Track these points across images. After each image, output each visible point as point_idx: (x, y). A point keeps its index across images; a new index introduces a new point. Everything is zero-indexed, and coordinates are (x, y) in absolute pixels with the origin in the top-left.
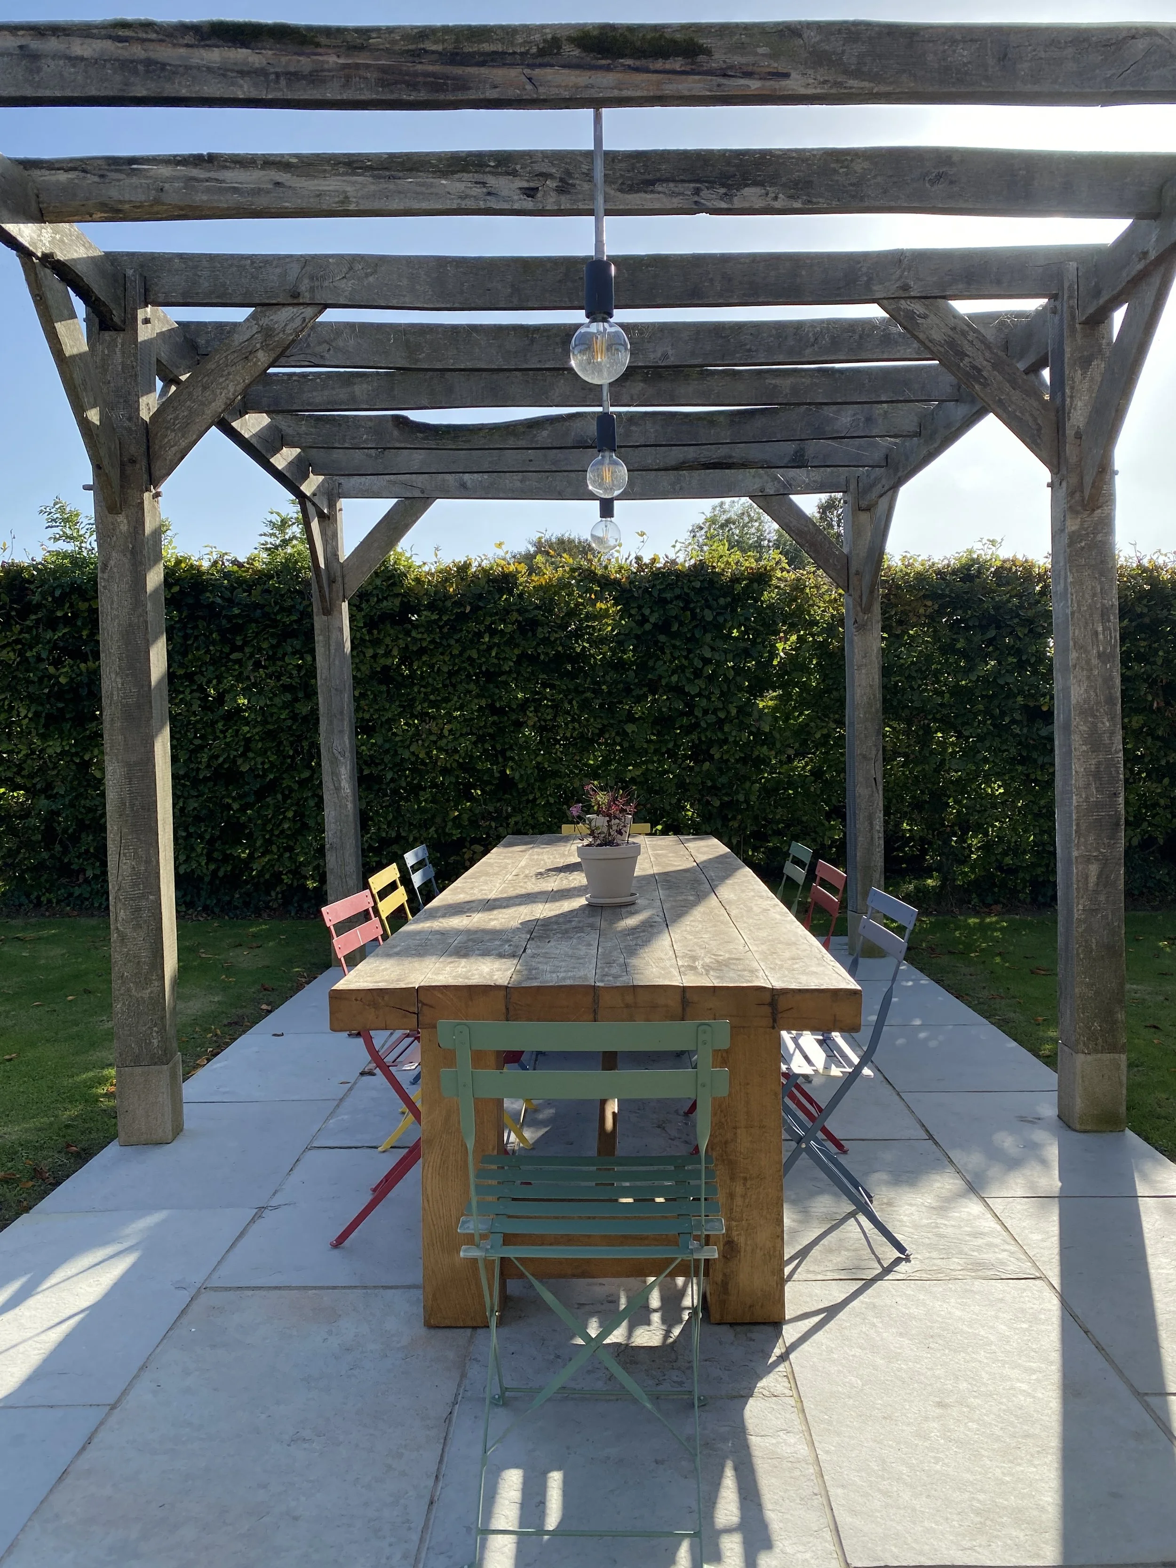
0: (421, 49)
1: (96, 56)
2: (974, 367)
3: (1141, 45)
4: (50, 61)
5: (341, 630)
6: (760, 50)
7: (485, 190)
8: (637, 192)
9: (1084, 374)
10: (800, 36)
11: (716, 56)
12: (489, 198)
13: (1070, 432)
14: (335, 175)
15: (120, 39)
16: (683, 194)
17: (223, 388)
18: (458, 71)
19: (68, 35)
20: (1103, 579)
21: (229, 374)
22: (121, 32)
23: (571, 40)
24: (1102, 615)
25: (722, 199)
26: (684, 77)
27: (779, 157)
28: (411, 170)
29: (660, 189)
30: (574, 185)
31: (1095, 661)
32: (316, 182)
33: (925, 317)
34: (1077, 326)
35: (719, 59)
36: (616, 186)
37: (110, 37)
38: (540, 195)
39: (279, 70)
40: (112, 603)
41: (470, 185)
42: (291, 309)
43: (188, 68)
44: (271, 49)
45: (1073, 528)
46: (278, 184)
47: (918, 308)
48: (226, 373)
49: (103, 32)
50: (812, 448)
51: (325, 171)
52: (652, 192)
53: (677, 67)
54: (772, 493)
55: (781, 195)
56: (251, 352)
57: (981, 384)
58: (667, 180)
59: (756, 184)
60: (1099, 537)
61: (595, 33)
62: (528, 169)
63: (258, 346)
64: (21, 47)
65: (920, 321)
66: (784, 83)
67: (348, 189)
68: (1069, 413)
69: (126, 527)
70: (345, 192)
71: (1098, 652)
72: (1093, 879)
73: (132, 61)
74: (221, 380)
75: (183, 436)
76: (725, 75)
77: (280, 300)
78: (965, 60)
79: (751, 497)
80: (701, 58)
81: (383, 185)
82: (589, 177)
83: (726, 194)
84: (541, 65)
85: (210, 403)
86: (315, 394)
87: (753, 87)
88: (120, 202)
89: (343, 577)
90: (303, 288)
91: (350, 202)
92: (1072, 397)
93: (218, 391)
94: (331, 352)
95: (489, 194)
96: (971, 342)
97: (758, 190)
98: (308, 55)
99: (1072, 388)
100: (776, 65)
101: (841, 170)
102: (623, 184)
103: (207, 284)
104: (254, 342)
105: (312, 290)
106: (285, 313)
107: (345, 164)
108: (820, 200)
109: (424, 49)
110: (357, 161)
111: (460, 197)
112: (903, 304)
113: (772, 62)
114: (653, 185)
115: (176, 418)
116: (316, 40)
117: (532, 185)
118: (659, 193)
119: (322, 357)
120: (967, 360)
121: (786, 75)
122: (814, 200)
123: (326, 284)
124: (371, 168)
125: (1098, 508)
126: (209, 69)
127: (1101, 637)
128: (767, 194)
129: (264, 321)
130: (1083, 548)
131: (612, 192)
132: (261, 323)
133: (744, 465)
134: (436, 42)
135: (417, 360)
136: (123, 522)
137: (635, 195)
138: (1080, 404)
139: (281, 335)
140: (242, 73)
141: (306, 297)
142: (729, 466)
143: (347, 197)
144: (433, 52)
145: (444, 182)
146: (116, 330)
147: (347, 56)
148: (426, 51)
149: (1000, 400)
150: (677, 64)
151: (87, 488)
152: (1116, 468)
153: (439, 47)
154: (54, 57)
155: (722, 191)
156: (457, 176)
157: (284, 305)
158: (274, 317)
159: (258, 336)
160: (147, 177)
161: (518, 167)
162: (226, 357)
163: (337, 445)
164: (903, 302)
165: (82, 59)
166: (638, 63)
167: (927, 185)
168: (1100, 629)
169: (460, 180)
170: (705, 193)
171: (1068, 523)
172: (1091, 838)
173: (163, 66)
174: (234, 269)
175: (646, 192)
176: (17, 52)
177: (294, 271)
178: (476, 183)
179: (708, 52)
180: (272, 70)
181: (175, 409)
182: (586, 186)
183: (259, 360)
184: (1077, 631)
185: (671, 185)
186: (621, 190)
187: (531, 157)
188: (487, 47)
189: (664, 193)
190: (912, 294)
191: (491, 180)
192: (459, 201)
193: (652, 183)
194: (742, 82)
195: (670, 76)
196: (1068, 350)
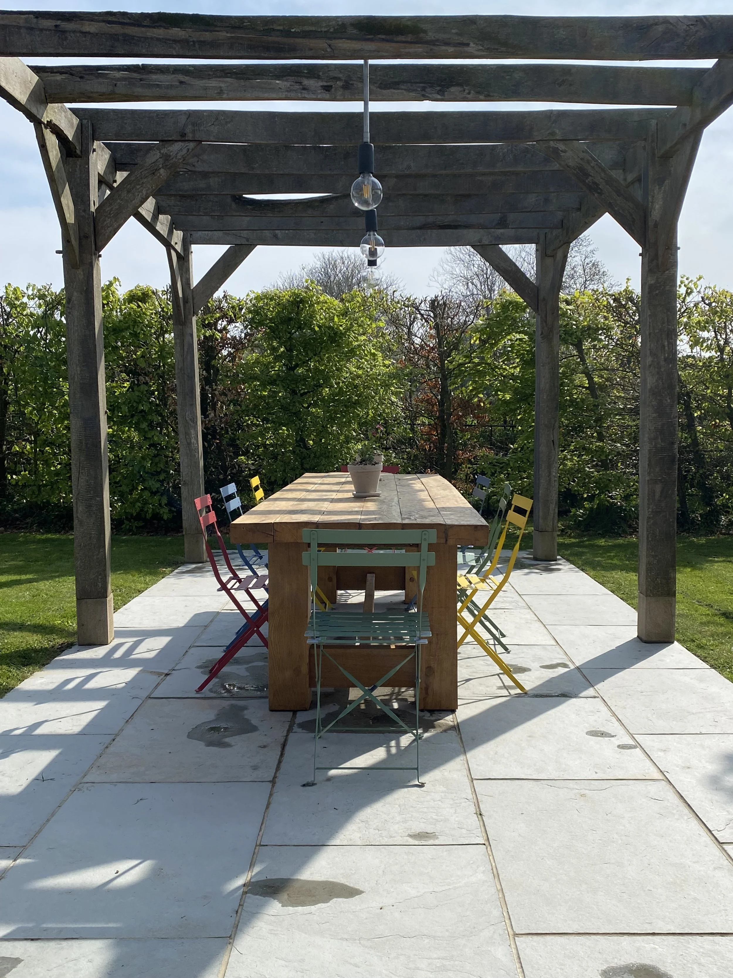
0: (271, 29)
1: (97, 31)
2: (595, 183)
3: (660, 28)
4: (72, 35)
5: (192, 335)
6: (453, 31)
7: (301, 87)
8: (389, 89)
9: (660, 188)
10: (475, 24)
11: (430, 34)
12: (303, 91)
13: (651, 224)
14: (215, 77)
15: (109, 22)
16: (416, 90)
17: (139, 192)
18: (291, 41)
19: (82, 20)
20: (669, 313)
21: (143, 183)
22: (110, 19)
23: (352, 25)
24: (668, 335)
25: (438, 93)
26: (413, 45)
27: (471, 69)
28: (259, 74)
29: (403, 87)
30: (352, 84)
31: (662, 363)
32: (204, 81)
33: (565, 152)
34: (657, 159)
35: (431, 36)
36: (377, 85)
37: (104, 21)
38: (333, 90)
39: (195, 39)
40: (74, 323)
41: (293, 84)
42: (180, 143)
43: (146, 38)
44: (190, 28)
45: (652, 282)
46: (181, 82)
47: (561, 146)
48: (141, 183)
49: (101, 18)
50: (511, 217)
51: (209, 75)
52: (398, 89)
53: (409, 39)
54: (487, 243)
55: (472, 92)
56: (156, 170)
57: (599, 193)
58: (406, 82)
59: (458, 85)
60: (667, 288)
61: (365, 21)
62: (326, 75)
63: (161, 166)
64: (56, 26)
65: (562, 154)
66: (466, 49)
67: (223, 85)
68: (651, 212)
69: (82, 277)
70: (221, 87)
71: (665, 357)
72: (658, 495)
73: (116, 35)
74: (138, 187)
75: (115, 221)
76: (434, 45)
77: (174, 138)
78: (564, 37)
79: (473, 246)
80: (422, 35)
81: (242, 83)
82: (361, 79)
83: (440, 90)
84: (335, 38)
85: (132, 201)
86: (184, 183)
87: (449, 51)
88: (92, 92)
89: (193, 299)
90: (188, 131)
91: (224, 93)
92: (652, 202)
93: (136, 194)
94: (199, 162)
95: (304, 89)
96: (593, 167)
97: (460, 89)
98: (211, 31)
99: (653, 197)
100: (462, 39)
101: (508, 77)
102: (381, 83)
103: (130, 128)
104: (158, 164)
105: (193, 132)
106: (177, 146)
107: (221, 71)
108: (496, 94)
109: (273, 28)
110: (228, 69)
111: (287, 91)
112: (552, 144)
113: (460, 37)
114: (399, 85)
115: (111, 210)
116: (215, 23)
117: (329, 84)
118: (402, 89)
119: (194, 166)
120: (590, 178)
121: (468, 45)
122: (491, 94)
123: (202, 128)
124: (236, 73)
125: (667, 270)
126: (158, 39)
127: (667, 348)
128: (464, 90)
129: (164, 151)
130: (657, 295)
131: (375, 89)
132: (162, 152)
133: (467, 226)
134: (280, 25)
135: (253, 169)
136: (80, 274)
137: (388, 91)
138: (657, 206)
139: (174, 160)
140: (175, 41)
141: (190, 136)
142: (456, 227)
143: (221, 90)
144: (278, 30)
145: (278, 82)
146: (76, 157)
147: (231, 33)
148: (274, 30)
149: (610, 203)
150: (409, 38)
151: (58, 252)
152: (678, 246)
153: (281, 28)
154: (74, 32)
155: (438, 88)
156: (285, 78)
157: (176, 141)
158: (171, 148)
159: (161, 160)
160: (107, 78)
161: (321, 74)
162: (141, 173)
163: (194, 213)
164: (551, 142)
165: (89, 33)
166: (388, 37)
167: (557, 86)
168: (666, 343)
169: (287, 80)
170: (428, 90)
171: (649, 279)
172: (657, 469)
173: (133, 37)
174: (147, 119)
175: (394, 89)
176: (54, 28)
177: (183, 120)
178: (296, 83)
179: (425, 32)
180: (191, 40)
181: (111, 204)
182: (360, 85)
183: (161, 175)
184: (652, 345)
185: (409, 84)
186: (380, 87)
187: (328, 68)
188: (307, 28)
189: (405, 90)
190: (558, 138)
191: (306, 82)
192: (286, 93)
193: (398, 83)
194: (444, 48)
195: (405, 44)
196: (651, 173)
